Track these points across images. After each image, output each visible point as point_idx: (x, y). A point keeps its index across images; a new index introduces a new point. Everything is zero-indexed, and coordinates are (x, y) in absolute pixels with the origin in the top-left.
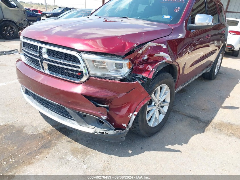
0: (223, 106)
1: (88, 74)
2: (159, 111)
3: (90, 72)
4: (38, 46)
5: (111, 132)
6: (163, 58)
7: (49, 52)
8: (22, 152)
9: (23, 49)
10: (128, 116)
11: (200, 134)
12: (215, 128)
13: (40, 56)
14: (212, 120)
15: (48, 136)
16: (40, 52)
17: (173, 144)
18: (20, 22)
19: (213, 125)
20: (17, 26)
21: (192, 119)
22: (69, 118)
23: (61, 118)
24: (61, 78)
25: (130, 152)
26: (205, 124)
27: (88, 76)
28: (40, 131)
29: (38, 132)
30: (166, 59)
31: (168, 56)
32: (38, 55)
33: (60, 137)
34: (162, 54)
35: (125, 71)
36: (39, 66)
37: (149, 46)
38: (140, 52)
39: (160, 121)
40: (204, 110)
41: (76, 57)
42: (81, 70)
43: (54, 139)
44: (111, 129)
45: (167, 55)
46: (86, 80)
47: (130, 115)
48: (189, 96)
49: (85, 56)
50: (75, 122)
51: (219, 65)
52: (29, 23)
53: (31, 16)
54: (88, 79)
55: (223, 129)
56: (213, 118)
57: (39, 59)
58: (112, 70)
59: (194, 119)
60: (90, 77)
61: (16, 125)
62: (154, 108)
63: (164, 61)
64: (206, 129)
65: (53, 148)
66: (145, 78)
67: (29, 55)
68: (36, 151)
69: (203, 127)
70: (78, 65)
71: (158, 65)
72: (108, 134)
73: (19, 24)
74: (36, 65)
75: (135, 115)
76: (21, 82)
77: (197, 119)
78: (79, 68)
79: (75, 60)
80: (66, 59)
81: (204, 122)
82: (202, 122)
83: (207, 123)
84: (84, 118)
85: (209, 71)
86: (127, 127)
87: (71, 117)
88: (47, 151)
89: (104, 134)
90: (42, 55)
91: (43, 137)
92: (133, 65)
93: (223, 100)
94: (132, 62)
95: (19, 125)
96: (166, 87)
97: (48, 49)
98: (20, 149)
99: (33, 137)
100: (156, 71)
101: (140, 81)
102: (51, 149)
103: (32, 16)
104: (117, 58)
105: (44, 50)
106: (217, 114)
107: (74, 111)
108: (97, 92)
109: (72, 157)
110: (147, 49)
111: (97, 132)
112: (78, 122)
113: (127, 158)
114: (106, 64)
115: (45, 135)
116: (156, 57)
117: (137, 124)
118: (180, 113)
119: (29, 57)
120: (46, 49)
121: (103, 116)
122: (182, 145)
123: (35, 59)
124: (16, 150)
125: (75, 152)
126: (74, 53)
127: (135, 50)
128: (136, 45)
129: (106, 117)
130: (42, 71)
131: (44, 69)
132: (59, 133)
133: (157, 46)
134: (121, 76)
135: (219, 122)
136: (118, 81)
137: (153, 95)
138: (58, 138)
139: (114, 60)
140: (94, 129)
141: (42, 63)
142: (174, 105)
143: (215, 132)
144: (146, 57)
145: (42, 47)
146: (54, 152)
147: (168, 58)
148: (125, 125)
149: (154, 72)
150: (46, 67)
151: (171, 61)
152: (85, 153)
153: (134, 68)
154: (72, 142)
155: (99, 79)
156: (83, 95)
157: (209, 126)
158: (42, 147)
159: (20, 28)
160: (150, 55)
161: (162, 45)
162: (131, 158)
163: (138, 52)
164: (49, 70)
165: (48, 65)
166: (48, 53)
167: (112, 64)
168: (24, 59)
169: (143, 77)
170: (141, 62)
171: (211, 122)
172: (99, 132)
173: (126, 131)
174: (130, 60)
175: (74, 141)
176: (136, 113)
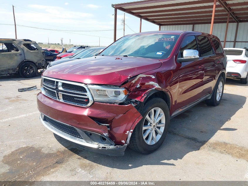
0: (221, 128)
1: (93, 100)
2: (155, 131)
3: (95, 99)
4: (55, 81)
5: (112, 147)
6: (153, 86)
7: (64, 85)
8: (40, 166)
9: (43, 84)
10: (126, 133)
11: (195, 151)
12: (210, 147)
13: (57, 89)
14: (208, 140)
15: (62, 155)
16: (57, 85)
17: (169, 159)
18: (39, 62)
19: (209, 144)
20: (36, 65)
21: (189, 140)
22: (78, 138)
23: (71, 138)
24: (73, 104)
25: (130, 165)
26: (201, 144)
27: (93, 102)
28: (55, 151)
29: (53, 152)
30: (155, 86)
31: (157, 85)
32: (55, 88)
33: (71, 155)
34: (151, 83)
35: (122, 97)
36: (55, 97)
37: (140, 77)
38: (133, 82)
39: (157, 141)
40: (202, 132)
41: (84, 87)
42: (88, 97)
43: (66, 157)
44: (112, 144)
45: (156, 83)
46: (91, 104)
47: (127, 132)
48: (191, 121)
49: (90, 86)
50: (83, 140)
51: (221, 92)
52: (47, 62)
53: (48, 56)
54: (93, 104)
55: (217, 148)
56: (210, 138)
57: (56, 91)
58: (111, 97)
59: (191, 140)
60: (94, 102)
61: (35, 147)
62: (150, 128)
63: (154, 88)
64: (202, 147)
65: (65, 163)
66: (138, 102)
67: (48, 88)
68: (51, 165)
69: (199, 146)
70: (85, 94)
71: (149, 91)
72: (109, 148)
73: (38, 63)
74: (53, 96)
75: (131, 132)
76: (41, 111)
77: (194, 140)
78: (86, 95)
79: (83, 90)
80: (76, 89)
81: (201, 142)
82: (198, 142)
83: (203, 143)
84: (90, 136)
85: (210, 98)
86: (125, 143)
87: (80, 136)
88: (60, 166)
89: (106, 148)
90: (58, 88)
91: (57, 156)
92: (129, 92)
93: (223, 123)
94: (128, 89)
95: (38, 147)
96: (159, 110)
97: (63, 83)
98: (38, 164)
99: (49, 155)
100: (147, 96)
101: (134, 104)
102: (64, 164)
103: (50, 56)
104: (115, 87)
105: (60, 84)
106: (214, 135)
107: (82, 131)
108: (100, 114)
109: (80, 169)
110: (139, 80)
111: (100, 148)
112: (86, 140)
113: (126, 170)
114: (106, 92)
115: (59, 154)
116: (147, 86)
117: (135, 142)
118: (179, 135)
119: (48, 90)
120: (61, 83)
121: (105, 133)
122: (177, 160)
123: (53, 91)
124: (35, 165)
125: (83, 167)
126: (83, 85)
127: (129, 81)
128: (129, 77)
129: (107, 134)
130: (58, 100)
131: (59, 99)
132: (71, 152)
133: (147, 77)
134: (120, 101)
135: (214, 142)
136: (117, 105)
137: (147, 117)
138: (70, 156)
139: (112, 88)
140: (98, 145)
141: (58, 94)
142: (175, 129)
143: (209, 150)
144: (138, 86)
145: (58, 82)
146: (66, 167)
147: (157, 86)
148: (123, 141)
149: (145, 96)
150: (61, 97)
151: (161, 88)
152: (91, 167)
153: (130, 95)
154: (81, 159)
155: (101, 103)
156: (89, 117)
157: (205, 145)
158: (56, 163)
159: (39, 67)
160: (142, 84)
161: (151, 76)
162: (130, 170)
163: (132, 82)
164: (63, 99)
165: (63, 95)
166: (62, 86)
167: (112, 92)
168: (44, 92)
169: (136, 101)
170: (135, 90)
171: (207, 142)
172: (102, 147)
173: (125, 146)
174: (125, 88)
175: (83, 158)
176: (132, 131)
